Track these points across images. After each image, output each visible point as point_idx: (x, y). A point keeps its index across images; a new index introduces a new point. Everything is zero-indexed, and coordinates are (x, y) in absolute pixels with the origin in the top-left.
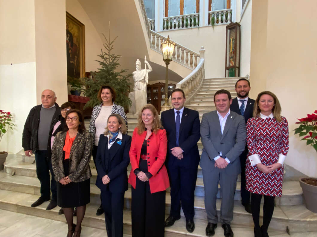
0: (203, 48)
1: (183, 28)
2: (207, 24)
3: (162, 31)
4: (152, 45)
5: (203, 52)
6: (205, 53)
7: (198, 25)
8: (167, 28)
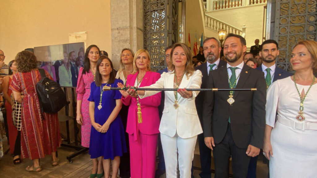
0: (244, 26)
1: (229, 9)
2: (248, 5)
3: (212, 11)
4: (206, 25)
5: (244, 29)
6: (246, 29)
7: (241, 5)
8: (216, 9)
